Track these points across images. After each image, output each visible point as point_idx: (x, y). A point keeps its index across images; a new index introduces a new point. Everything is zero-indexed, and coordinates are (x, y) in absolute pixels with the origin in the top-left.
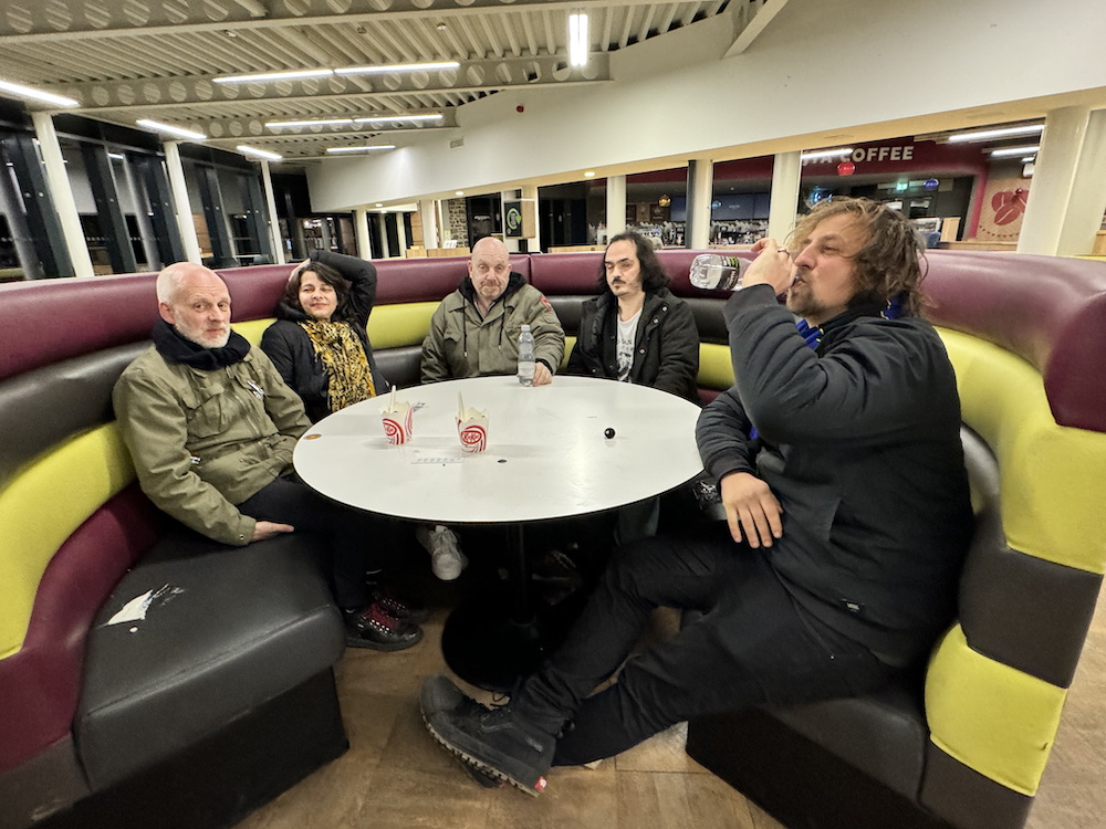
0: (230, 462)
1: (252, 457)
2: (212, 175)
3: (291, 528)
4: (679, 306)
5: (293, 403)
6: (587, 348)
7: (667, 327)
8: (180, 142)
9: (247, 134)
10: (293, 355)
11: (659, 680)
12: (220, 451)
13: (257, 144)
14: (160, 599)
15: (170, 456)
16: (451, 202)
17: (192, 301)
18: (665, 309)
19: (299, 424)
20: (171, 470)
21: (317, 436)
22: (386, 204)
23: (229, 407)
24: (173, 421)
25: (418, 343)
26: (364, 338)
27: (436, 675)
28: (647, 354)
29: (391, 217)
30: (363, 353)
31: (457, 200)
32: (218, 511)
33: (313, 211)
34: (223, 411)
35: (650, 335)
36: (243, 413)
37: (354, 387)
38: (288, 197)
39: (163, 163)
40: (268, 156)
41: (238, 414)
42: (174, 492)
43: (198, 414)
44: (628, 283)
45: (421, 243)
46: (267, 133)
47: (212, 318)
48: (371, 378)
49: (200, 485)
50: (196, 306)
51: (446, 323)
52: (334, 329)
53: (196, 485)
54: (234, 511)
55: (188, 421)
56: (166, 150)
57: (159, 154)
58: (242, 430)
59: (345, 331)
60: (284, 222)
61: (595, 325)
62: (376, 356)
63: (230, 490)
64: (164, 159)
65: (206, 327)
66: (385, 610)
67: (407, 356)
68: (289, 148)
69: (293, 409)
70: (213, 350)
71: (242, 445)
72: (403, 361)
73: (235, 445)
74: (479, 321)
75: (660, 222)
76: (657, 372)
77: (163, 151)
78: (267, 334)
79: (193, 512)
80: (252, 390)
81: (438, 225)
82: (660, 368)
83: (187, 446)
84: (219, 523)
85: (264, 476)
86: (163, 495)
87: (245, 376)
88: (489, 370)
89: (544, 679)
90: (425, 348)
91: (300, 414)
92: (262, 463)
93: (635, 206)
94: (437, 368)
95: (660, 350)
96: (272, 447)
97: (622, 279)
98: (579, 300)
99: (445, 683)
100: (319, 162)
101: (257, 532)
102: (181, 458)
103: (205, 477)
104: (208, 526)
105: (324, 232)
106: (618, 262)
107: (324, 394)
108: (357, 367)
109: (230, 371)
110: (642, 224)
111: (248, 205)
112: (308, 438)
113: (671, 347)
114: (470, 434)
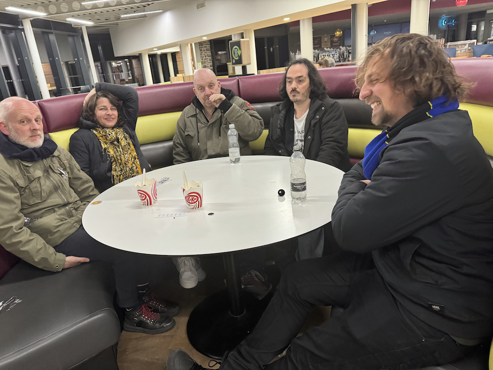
0: (49, 220)
1: (62, 216)
2: (52, 38)
3: (88, 260)
4: (333, 105)
5: (86, 182)
6: (274, 138)
7: (324, 120)
8: (32, 19)
9: (71, 10)
10: (89, 151)
11: (312, 353)
12: (42, 213)
13: (78, 17)
14: (8, 307)
15: (11, 217)
16: (200, 44)
17: (19, 118)
18: (323, 108)
19: (91, 194)
20: (12, 227)
21: (99, 202)
22: (160, 48)
23: (46, 185)
24: (11, 196)
25: (170, 139)
26: (133, 137)
27: (177, 350)
28: (313, 139)
29: (164, 56)
30: (132, 147)
31: (205, 42)
32: (42, 251)
33: (116, 55)
34: (43, 188)
35: (313, 126)
36: (56, 188)
37: (128, 169)
38: (100, 48)
39: (23, 32)
40: (86, 23)
41: (53, 190)
42: (14, 240)
43: (27, 191)
44: (301, 93)
45: (183, 72)
46: (83, 8)
47: (32, 128)
48: (138, 163)
49: (30, 235)
50: (22, 122)
51: (185, 125)
52: (113, 133)
53: (28, 235)
54: (52, 250)
55: (21, 195)
56: (24, 24)
57: (20, 27)
58: (55, 199)
59: (121, 134)
60: (99, 64)
61: (279, 122)
62: (142, 148)
63: (50, 237)
64: (23, 30)
65: (29, 134)
66: (151, 308)
67: (164, 147)
68: (97, 17)
69: (87, 185)
70: (34, 149)
71: (56, 209)
72: (161, 151)
73: (52, 209)
74: (206, 122)
75: (337, 47)
76: (319, 150)
77: (22, 25)
78: (73, 138)
79: (27, 252)
80: (61, 174)
81: (193, 60)
82: (321, 147)
83: (21, 210)
84: (43, 258)
85: (70, 228)
86: (7, 242)
87: (56, 165)
88: (213, 153)
89: (240, 353)
90: (174, 142)
91: (91, 188)
92: (69, 220)
93: (320, 38)
94: (182, 154)
95: (321, 135)
96: (76, 209)
97: (298, 90)
98: (270, 105)
99: (183, 355)
100: (117, 24)
101: (66, 263)
102: (18, 218)
103: (34, 230)
104: (36, 260)
105: (124, 69)
106: (296, 78)
107: (109, 174)
108: (129, 156)
109: (47, 162)
110: (325, 49)
111: (76, 55)
112: (93, 203)
113: (327, 133)
114: (191, 198)
